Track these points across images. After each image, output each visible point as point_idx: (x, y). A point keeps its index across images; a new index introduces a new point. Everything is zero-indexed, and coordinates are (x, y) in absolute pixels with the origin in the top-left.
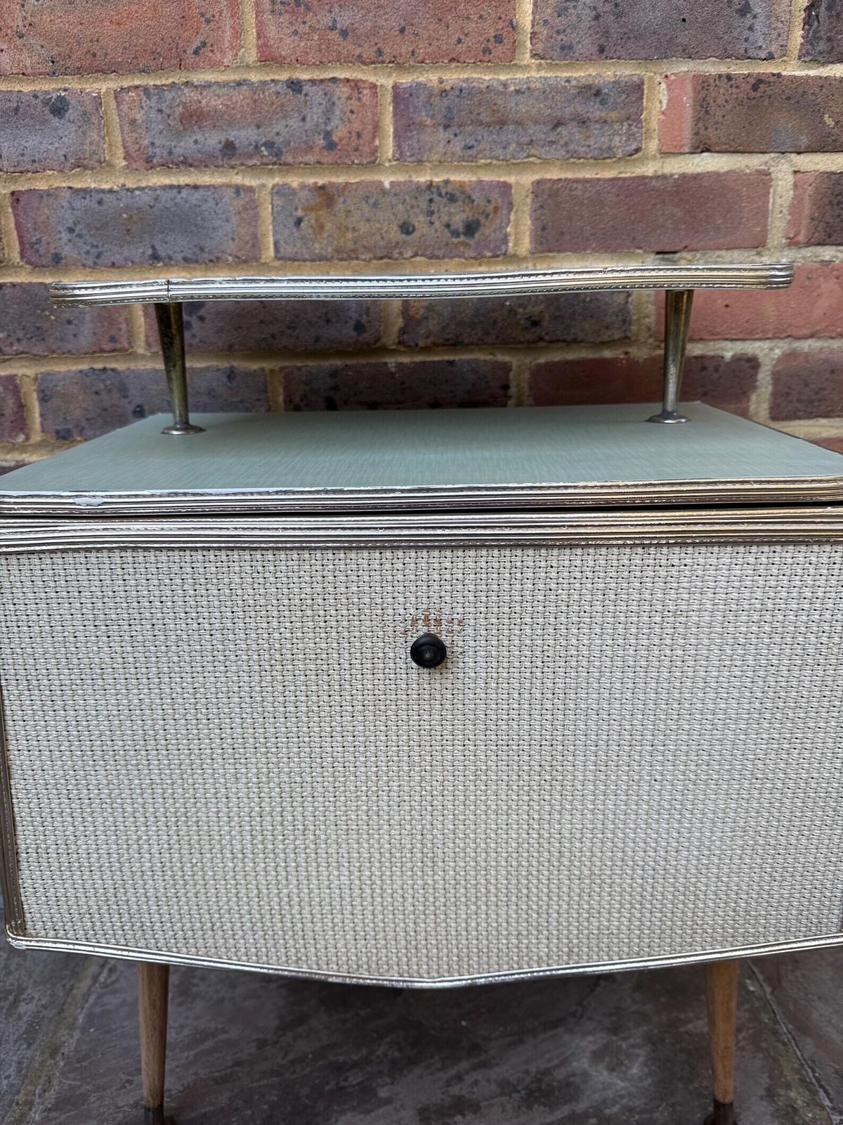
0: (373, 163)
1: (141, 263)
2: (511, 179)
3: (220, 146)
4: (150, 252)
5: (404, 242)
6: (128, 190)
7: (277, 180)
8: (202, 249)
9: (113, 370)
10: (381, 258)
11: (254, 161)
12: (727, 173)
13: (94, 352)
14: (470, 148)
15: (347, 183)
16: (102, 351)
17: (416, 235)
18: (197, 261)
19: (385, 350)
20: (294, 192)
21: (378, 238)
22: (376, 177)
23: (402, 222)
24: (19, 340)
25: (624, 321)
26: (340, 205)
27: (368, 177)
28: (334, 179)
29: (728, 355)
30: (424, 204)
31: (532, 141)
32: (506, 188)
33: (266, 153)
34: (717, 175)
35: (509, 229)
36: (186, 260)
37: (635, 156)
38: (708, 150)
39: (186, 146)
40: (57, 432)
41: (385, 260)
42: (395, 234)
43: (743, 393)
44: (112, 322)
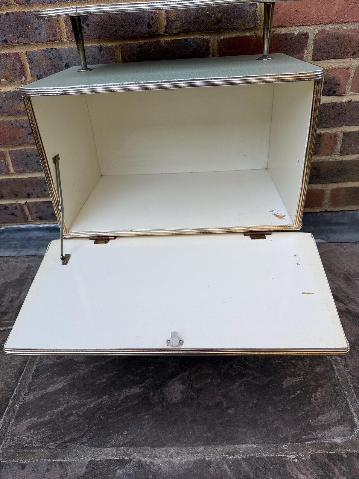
9: (55, 49)
13: (47, 42)
16: (51, 41)
19: (159, 35)
24: (18, 37)
25: (255, 19)
29: (296, 33)
40: (37, 76)
43: (302, 49)
44: (53, 28)
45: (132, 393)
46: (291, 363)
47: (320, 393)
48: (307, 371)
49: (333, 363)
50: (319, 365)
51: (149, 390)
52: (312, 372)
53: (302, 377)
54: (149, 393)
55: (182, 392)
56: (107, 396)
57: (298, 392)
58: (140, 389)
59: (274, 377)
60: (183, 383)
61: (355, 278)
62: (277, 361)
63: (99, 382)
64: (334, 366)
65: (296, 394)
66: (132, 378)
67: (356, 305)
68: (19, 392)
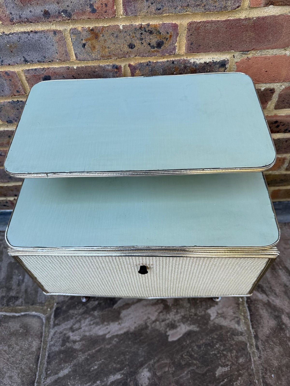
0: (114, 17)
1: (21, 64)
2: (178, 22)
3: (42, 13)
4: (23, 59)
5: (131, 52)
6: (6, 35)
7: (71, 26)
8: (45, 57)
9: (21, 101)
10: (121, 58)
11: (59, 19)
12: (280, 15)
13: (12, 96)
14: (159, 9)
15: (103, 27)
16: (15, 95)
17: (136, 48)
18: (44, 62)
20: (80, 33)
21: (119, 51)
22: (116, 23)
23: (129, 43)
26: (101, 38)
27: (112, 24)
28: (97, 25)
29: (263, 89)
30: (138, 36)
31: (188, 5)
32: (175, 26)
33: (64, 16)
34: (274, 17)
35: (176, 44)
36: (39, 61)
37: (238, 9)
38: (272, 4)
39: (26, 13)
40: (7, 121)
41: (123, 58)
42: (126, 49)
43: (266, 101)
44: (16, 86)
45: (115, 379)
46: (223, 354)
47: (239, 382)
48: (233, 361)
49: (251, 355)
50: (242, 356)
51: (127, 376)
52: (237, 363)
53: (229, 367)
54: (127, 380)
55: (149, 379)
56: (99, 381)
57: (226, 380)
58: (121, 376)
59: (210, 367)
60: (149, 371)
61: (279, 266)
62: (213, 352)
63: (93, 369)
64: (252, 358)
65: (224, 382)
66: (115, 365)
67: (275, 297)
68: (40, 376)
